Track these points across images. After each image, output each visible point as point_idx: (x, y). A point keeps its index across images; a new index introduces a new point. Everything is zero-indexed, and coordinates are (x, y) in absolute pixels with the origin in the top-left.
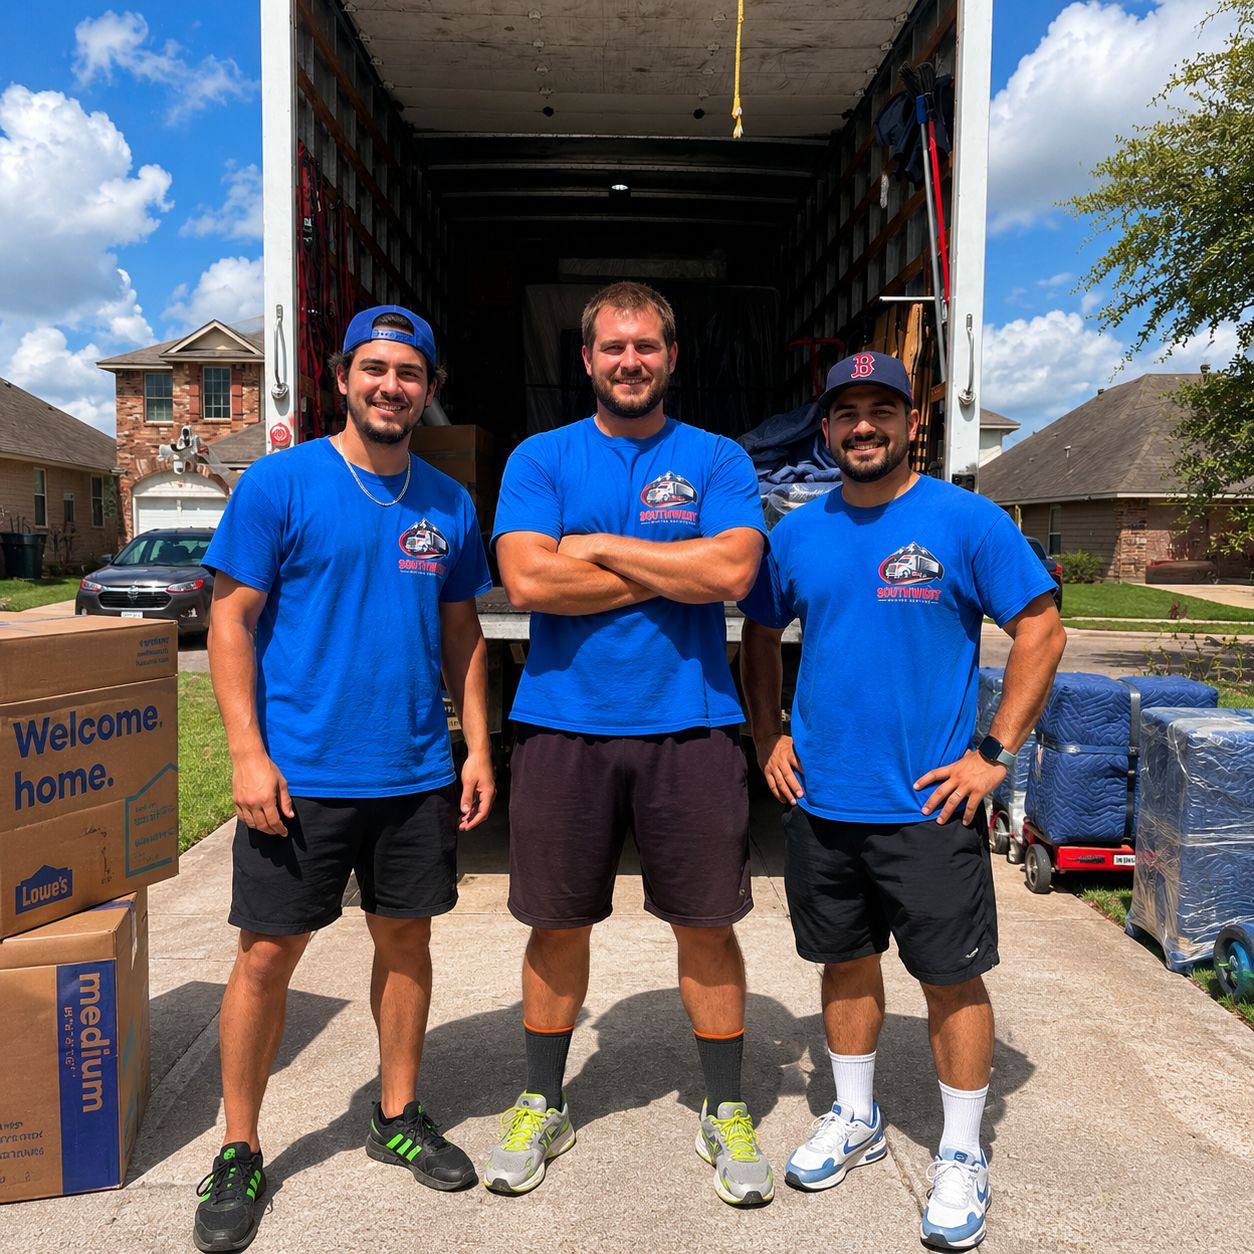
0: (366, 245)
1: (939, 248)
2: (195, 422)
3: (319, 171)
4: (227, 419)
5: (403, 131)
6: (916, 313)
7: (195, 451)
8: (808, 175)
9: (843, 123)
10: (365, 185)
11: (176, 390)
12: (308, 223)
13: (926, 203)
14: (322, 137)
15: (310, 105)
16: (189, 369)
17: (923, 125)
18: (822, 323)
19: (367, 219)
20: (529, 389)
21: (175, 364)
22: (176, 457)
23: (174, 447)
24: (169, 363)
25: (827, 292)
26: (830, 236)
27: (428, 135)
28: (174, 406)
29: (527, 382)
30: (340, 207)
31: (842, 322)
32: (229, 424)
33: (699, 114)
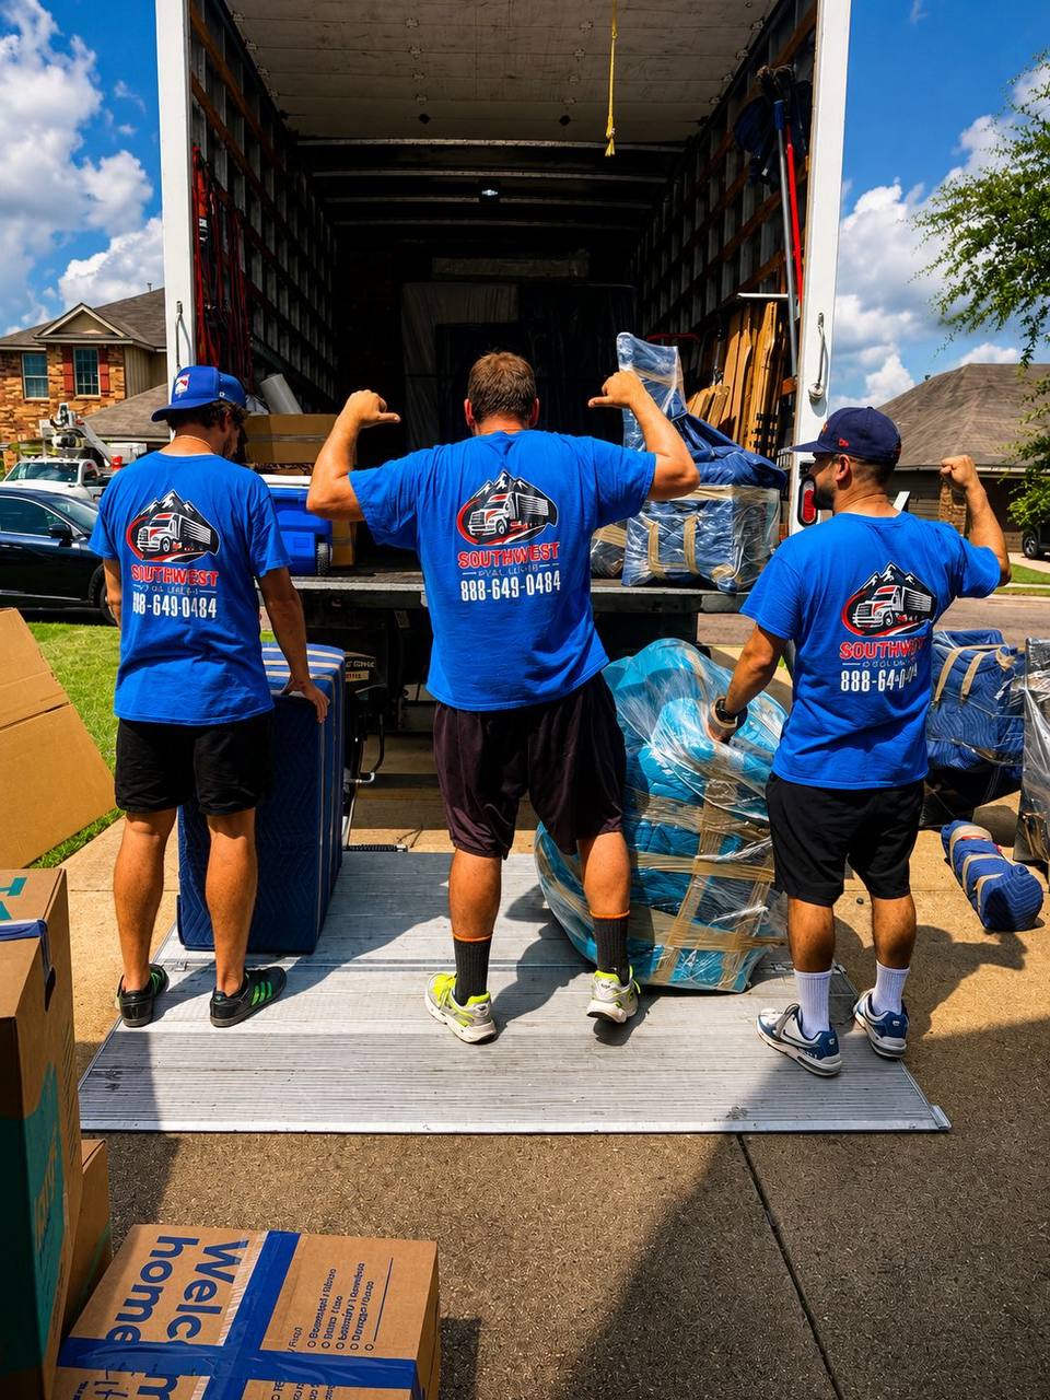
0: (255, 244)
1: (793, 248)
2: (71, 399)
3: (212, 174)
4: (96, 396)
5: (288, 138)
6: (770, 310)
7: (70, 425)
8: (664, 180)
9: (699, 129)
10: (255, 191)
11: (52, 370)
12: (203, 223)
13: (781, 204)
14: (213, 143)
15: (202, 112)
16: (62, 351)
17: (780, 132)
18: (677, 319)
19: (257, 223)
20: (408, 379)
21: (48, 345)
22: (54, 432)
23: (52, 423)
24: (42, 344)
25: (682, 291)
26: (686, 237)
27: (310, 143)
28: (50, 384)
29: (407, 372)
30: (232, 209)
31: (696, 319)
32: (99, 400)
33: (565, 120)
